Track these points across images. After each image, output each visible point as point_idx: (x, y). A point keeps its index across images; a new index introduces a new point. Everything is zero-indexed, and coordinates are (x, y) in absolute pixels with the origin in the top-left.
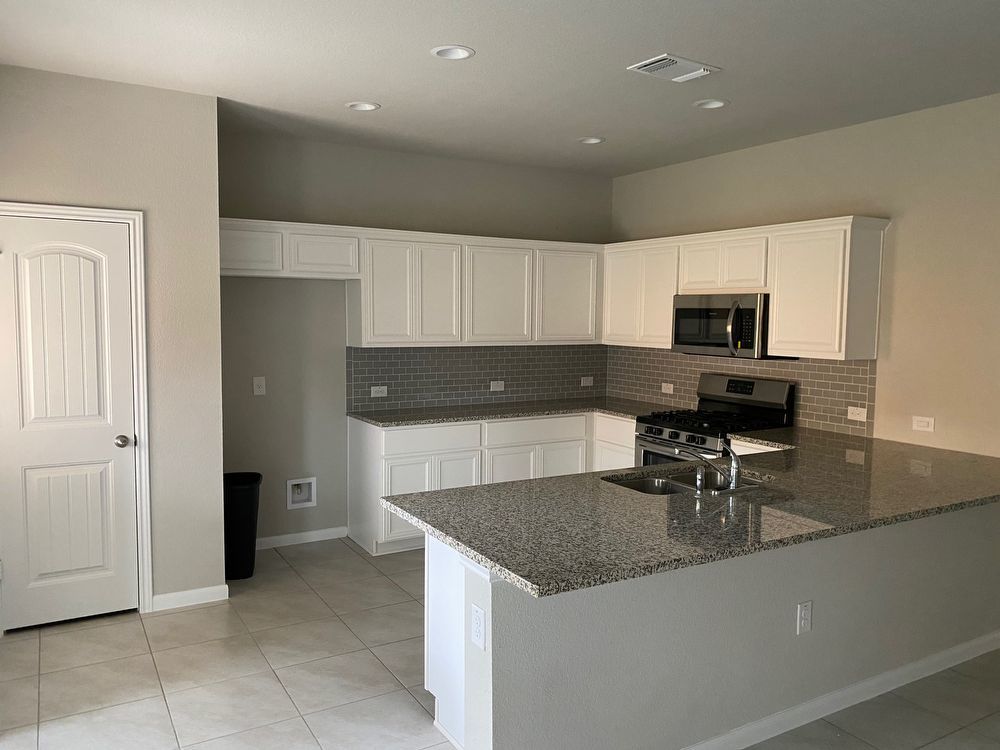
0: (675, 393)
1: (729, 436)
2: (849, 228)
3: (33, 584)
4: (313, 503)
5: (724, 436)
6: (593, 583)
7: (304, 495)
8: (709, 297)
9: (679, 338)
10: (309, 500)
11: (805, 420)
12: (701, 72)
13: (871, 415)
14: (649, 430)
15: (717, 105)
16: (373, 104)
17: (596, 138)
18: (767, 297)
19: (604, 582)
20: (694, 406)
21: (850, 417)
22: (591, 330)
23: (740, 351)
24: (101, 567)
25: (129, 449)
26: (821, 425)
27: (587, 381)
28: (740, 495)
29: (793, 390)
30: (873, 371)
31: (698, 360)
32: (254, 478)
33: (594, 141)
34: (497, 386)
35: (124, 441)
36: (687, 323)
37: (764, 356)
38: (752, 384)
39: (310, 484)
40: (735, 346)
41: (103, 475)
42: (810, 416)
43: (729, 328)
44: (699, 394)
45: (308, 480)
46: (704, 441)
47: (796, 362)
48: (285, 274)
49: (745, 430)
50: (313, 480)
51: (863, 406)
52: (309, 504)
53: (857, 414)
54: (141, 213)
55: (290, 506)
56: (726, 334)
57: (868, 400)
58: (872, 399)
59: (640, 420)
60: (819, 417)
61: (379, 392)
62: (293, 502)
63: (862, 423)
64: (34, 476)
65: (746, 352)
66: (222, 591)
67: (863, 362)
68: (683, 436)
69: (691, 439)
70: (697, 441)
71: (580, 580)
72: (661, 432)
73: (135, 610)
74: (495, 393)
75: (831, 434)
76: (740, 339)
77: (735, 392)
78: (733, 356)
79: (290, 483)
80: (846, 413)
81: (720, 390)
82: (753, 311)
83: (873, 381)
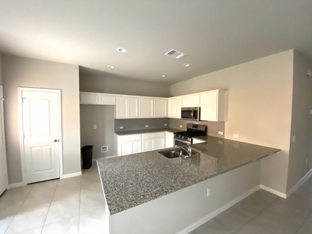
0: (183, 127)
1: (192, 138)
2: (218, 92)
3: (34, 173)
4: (107, 151)
5: (191, 138)
6: (133, 206)
7: (105, 149)
8: (189, 108)
9: (182, 116)
10: (106, 150)
11: (209, 134)
12: (182, 55)
13: (224, 133)
14: (176, 136)
15: (188, 65)
16: (114, 67)
17: (164, 75)
18: (200, 108)
19: (138, 205)
20: (186, 130)
21: (219, 133)
22: (166, 114)
23: (195, 119)
24: (50, 169)
25: (57, 143)
26: (213, 135)
27: (166, 125)
28: (192, 158)
29: (206, 127)
30: (224, 124)
31: (187, 121)
32: (91, 147)
33: (164, 76)
34: (147, 126)
35: (56, 141)
36: (184, 113)
37: (200, 120)
38: (197, 126)
39: (106, 147)
40: (194, 118)
41: (51, 149)
42: (210, 133)
43: (192, 114)
44: (187, 128)
45: (106, 146)
46: (187, 139)
47: (207, 122)
48: (99, 104)
49: (196, 136)
50: (107, 146)
51: (222, 131)
52: (106, 151)
53: (221, 133)
54: (60, 90)
55: (102, 152)
56: (192, 115)
57: (223, 130)
58: (224, 130)
59: (174, 133)
60: (212, 134)
61: (121, 128)
62: (103, 151)
63: (222, 135)
64: (34, 149)
65: (196, 119)
66: (80, 173)
67: (222, 122)
68: (183, 137)
69: (184, 138)
70: (186, 139)
71: (128, 206)
72: (178, 136)
73: (59, 178)
74: (146, 127)
75: (215, 137)
76: (194, 117)
77: (194, 127)
78: (193, 120)
79: (102, 147)
80: (218, 133)
81: (191, 127)
82: (197, 111)
83: (224, 126)
